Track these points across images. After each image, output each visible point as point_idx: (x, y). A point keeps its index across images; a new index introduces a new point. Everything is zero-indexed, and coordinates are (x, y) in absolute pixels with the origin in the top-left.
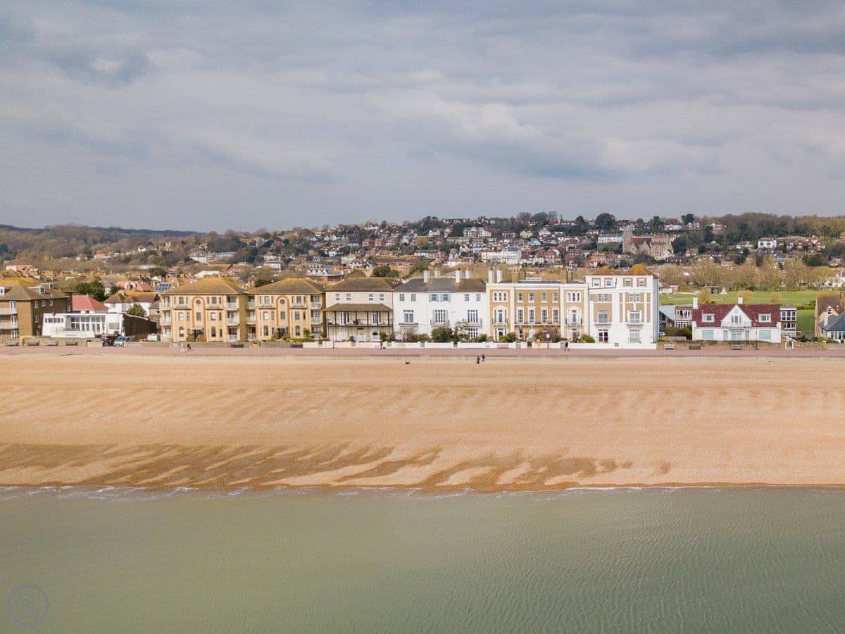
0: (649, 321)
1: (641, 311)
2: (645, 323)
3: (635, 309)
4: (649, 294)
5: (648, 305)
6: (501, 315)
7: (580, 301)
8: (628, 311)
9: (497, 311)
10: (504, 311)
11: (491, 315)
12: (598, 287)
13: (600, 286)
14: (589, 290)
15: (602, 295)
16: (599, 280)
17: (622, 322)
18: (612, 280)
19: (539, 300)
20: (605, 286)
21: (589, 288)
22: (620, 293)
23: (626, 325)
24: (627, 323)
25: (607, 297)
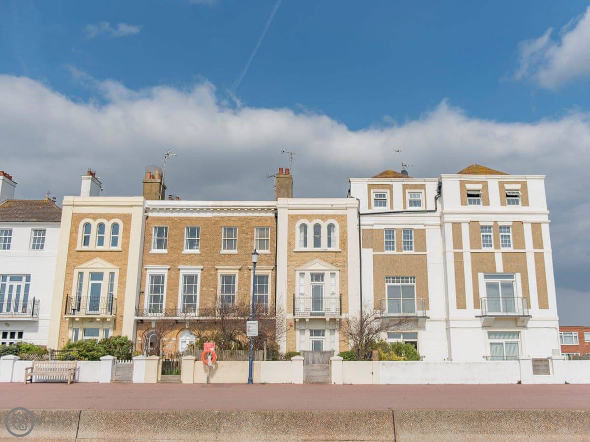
0: (544, 305)
1: (518, 276)
2: (534, 310)
3: (500, 268)
4: (536, 226)
5: (539, 259)
6: (96, 289)
7: (336, 247)
8: (481, 275)
9: (86, 276)
10: (106, 277)
11: (67, 287)
12: (386, 209)
13: (392, 207)
14: (361, 216)
15: (395, 231)
16: (388, 191)
17: (464, 307)
18: (423, 191)
19: (214, 247)
20: (405, 207)
21: (361, 212)
22: (452, 223)
23: (476, 317)
24: (479, 312)
25: (411, 238)
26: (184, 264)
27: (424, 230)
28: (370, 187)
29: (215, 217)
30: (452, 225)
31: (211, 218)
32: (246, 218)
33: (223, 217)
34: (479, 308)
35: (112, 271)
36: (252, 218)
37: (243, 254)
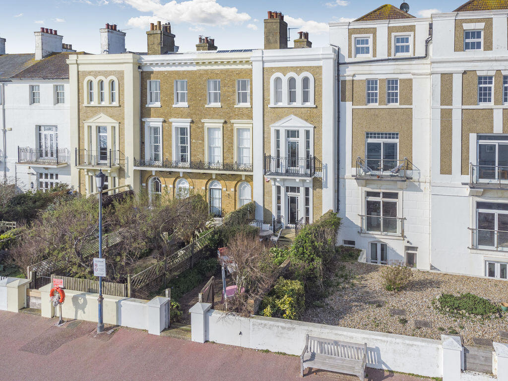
3: (498, 128)
8: (473, 136)
9: (94, 130)
10: (109, 130)
11: (81, 139)
12: (369, 56)
13: (374, 55)
14: (340, 66)
15: (378, 81)
16: (371, 35)
17: (450, 173)
18: (412, 33)
19: (200, 100)
20: (389, 54)
21: (340, 62)
22: (441, 74)
23: (463, 184)
24: (467, 179)
25: (396, 89)
26: (175, 117)
27: (410, 80)
28: (351, 32)
29: (200, 70)
30: (441, 76)
31: (196, 71)
32: (227, 70)
33: (206, 71)
34: (468, 175)
35: (113, 125)
36: (232, 71)
37: (225, 108)
